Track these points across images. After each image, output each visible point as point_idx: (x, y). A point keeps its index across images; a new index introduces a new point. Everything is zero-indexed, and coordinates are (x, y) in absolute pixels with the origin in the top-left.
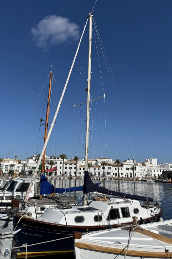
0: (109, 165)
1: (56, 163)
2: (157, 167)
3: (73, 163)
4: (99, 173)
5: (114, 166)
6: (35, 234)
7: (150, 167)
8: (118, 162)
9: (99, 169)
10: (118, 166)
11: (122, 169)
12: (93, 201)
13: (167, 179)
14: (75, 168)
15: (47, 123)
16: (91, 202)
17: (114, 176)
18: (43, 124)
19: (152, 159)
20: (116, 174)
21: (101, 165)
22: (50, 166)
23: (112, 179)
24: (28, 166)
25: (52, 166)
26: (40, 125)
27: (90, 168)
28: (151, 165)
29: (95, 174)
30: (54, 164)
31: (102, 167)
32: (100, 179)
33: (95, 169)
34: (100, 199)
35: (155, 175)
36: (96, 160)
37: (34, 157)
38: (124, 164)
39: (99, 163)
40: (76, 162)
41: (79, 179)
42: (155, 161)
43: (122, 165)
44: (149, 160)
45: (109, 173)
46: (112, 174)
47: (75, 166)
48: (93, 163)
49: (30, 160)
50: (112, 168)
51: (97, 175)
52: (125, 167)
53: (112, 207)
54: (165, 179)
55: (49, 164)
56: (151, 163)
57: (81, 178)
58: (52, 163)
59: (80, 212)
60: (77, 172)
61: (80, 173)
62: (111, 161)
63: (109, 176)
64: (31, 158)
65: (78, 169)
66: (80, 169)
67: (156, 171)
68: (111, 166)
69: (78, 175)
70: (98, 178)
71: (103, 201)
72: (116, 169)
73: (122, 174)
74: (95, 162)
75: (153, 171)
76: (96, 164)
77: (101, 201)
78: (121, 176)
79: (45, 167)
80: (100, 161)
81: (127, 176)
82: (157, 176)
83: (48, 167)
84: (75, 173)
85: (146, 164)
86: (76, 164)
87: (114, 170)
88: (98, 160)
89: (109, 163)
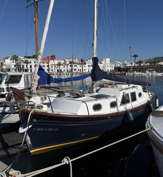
0: (75, 63)
1: (31, 62)
2: (109, 64)
3: (45, 62)
4: (67, 70)
5: (79, 64)
6: (51, 129)
7: (105, 64)
8: (82, 61)
9: (67, 67)
10: (82, 64)
11: (85, 66)
12: (102, 88)
13: (118, 72)
14: (48, 66)
15: (37, 2)
16: (99, 89)
17: (79, 71)
18: (31, 5)
19: (106, 58)
20: (80, 70)
21: (69, 64)
22: (25, 65)
23: (78, 74)
24: (5, 65)
25: (27, 64)
26: (27, 7)
27: (60, 66)
28: (106, 63)
29: (64, 70)
30: (29, 63)
31: (69, 65)
32: (68, 74)
33: (64, 67)
34: (109, 86)
35: (108, 69)
36: (65, 60)
37: (9, 58)
38: (86, 62)
39: (67, 62)
40: (48, 61)
41: (52, 74)
42: (108, 60)
43: (85, 64)
44: (104, 59)
45: (75, 70)
46: (77, 70)
47: (48, 64)
48: (62, 62)
49: (6, 60)
50: (77, 66)
51: (66, 71)
52: (87, 65)
53: (124, 93)
54: (116, 72)
55: (24, 63)
56: (105, 62)
57: (53, 74)
58: (27, 62)
59: (96, 100)
60: (50, 69)
61: (52, 70)
62: (76, 60)
63: (75, 71)
64: (7, 58)
65: (50, 67)
66: (52, 67)
67: (109, 67)
68: (77, 65)
69: (50, 71)
70: (67, 73)
71: (112, 87)
72: (80, 66)
73: (85, 70)
74: (64, 61)
75: (107, 67)
76: (65, 63)
77: (110, 87)
78: (84, 71)
79: (21, 66)
80: (68, 60)
81: (89, 71)
82: (109, 70)
83: (24, 65)
84: (48, 70)
85: (102, 62)
86: (48, 63)
87: (79, 67)
88: (66, 59)
89: (75, 62)
